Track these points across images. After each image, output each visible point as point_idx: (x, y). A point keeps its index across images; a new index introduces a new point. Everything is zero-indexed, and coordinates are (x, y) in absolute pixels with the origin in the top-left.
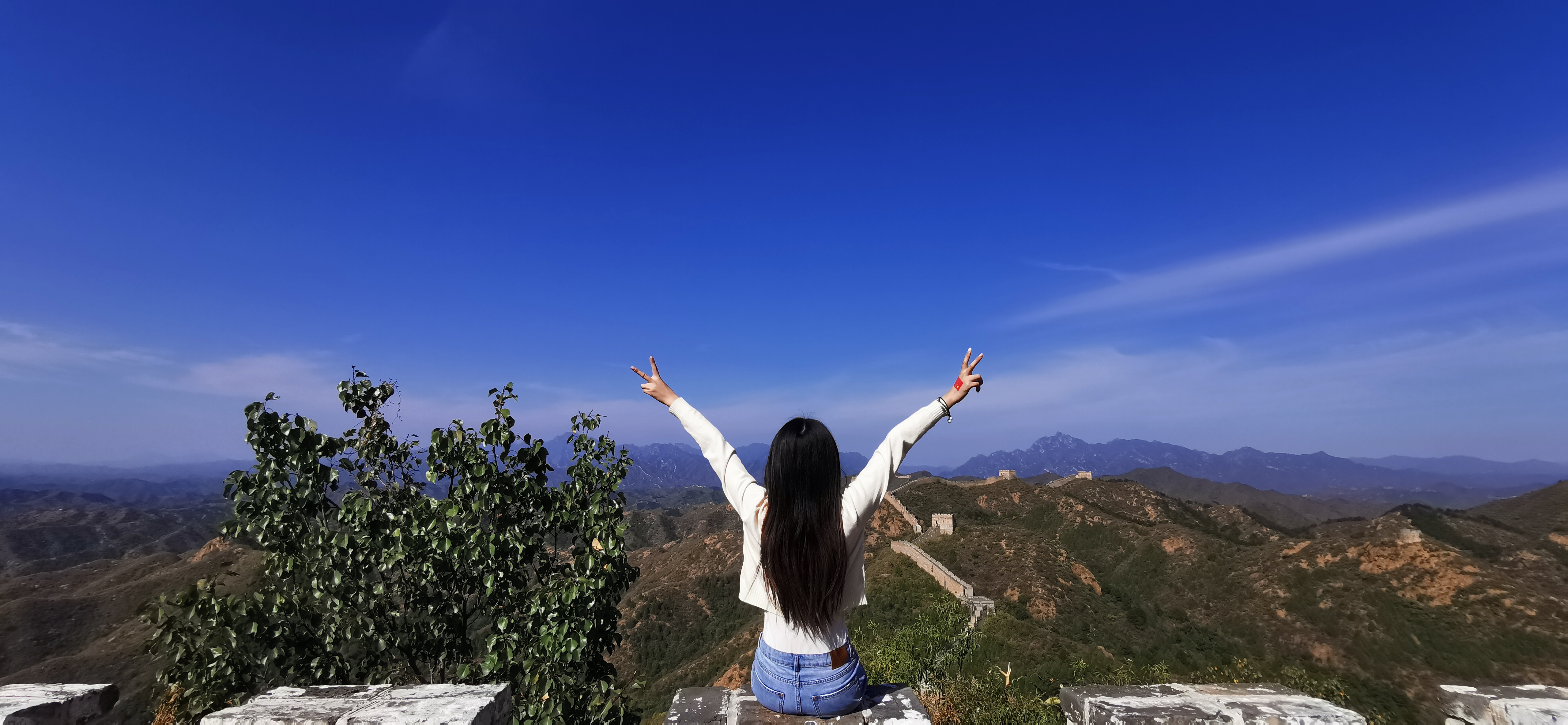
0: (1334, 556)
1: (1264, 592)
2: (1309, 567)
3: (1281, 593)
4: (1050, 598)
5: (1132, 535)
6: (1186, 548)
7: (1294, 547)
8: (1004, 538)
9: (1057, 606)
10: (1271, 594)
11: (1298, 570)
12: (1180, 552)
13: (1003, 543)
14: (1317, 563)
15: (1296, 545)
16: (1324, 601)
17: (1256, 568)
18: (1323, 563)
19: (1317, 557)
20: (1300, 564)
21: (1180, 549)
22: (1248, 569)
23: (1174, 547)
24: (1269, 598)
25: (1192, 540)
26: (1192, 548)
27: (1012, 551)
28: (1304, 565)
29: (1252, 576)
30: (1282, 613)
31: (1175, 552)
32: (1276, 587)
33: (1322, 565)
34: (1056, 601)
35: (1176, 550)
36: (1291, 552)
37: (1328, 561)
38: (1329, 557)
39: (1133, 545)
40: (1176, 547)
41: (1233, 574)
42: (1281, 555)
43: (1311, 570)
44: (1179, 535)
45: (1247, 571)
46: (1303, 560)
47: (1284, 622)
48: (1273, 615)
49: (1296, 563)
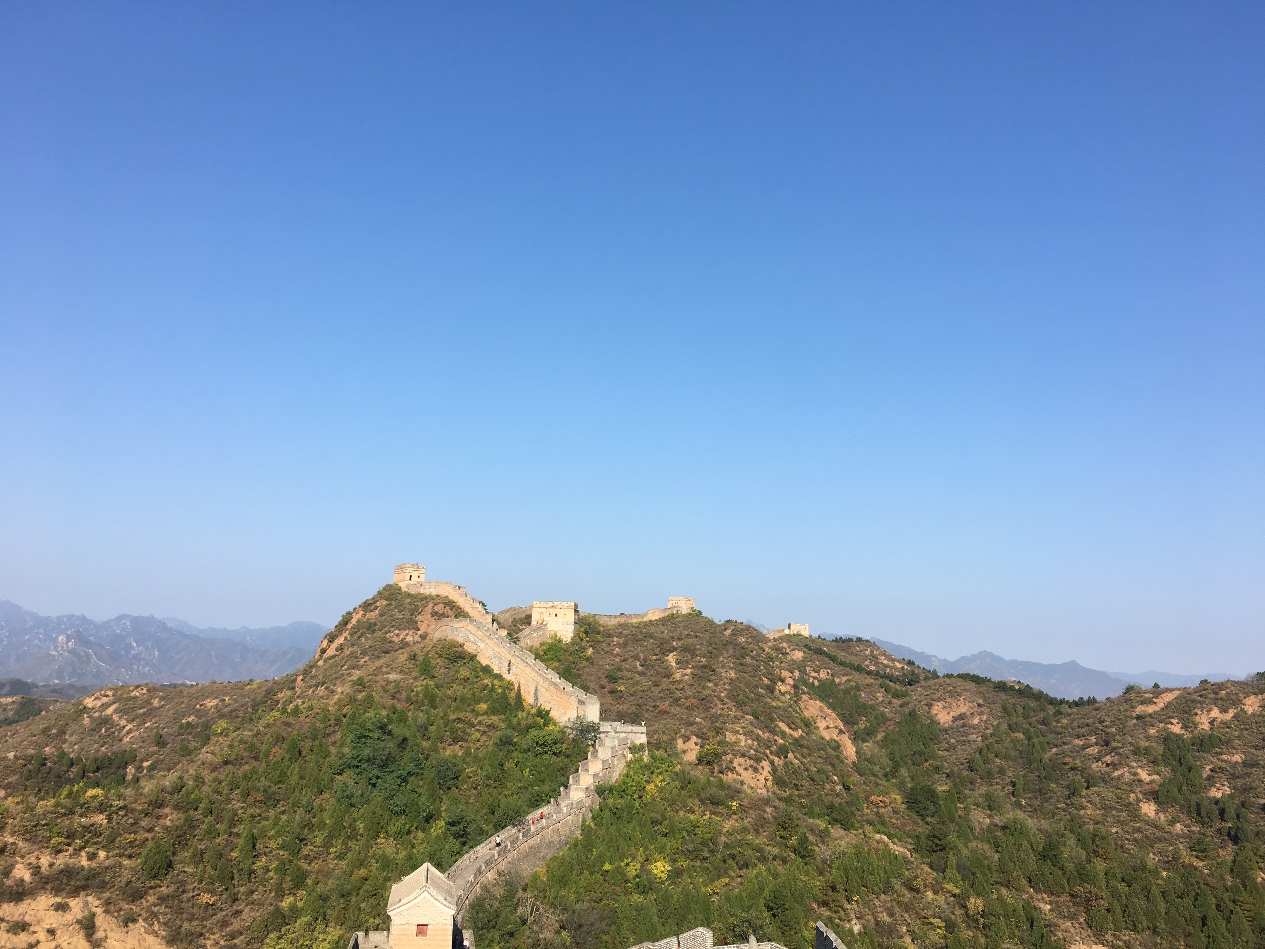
0: (1224, 710)
1: (1116, 774)
2: (1183, 731)
3: (1144, 775)
4: (762, 756)
5: (881, 699)
6: (972, 714)
7: (1155, 700)
8: (674, 649)
9: (774, 770)
10: (1128, 777)
11: (1167, 739)
12: (962, 722)
13: (671, 659)
14: (1196, 725)
15: (1157, 697)
16: (1218, 785)
17: (1093, 739)
18: (1207, 723)
19: (1196, 714)
20: (1169, 726)
21: (962, 717)
22: (1078, 742)
23: (951, 714)
24: (1126, 784)
25: (981, 702)
26: (981, 714)
27: (688, 671)
28: (1176, 729)
29: (1089, 751)
30: (1149, 809)
31: (953, 721)
32: (1135, 764)
33: (1206, 727)
34: (772, 763)
35: (955, 719)
36: (1150, 709)
37: (1215, 719)
38: (1215, 713)
39: (882, 715)
40: (955, 714)
41: (1054, 750)
42: (1134, 714)
43: (1187, 736)
44: (960, 695)
45: (1078, 746)
46: (1173, 721)
47: (1154, 825)
48: (1134, 813)
49: (1161, 725)
